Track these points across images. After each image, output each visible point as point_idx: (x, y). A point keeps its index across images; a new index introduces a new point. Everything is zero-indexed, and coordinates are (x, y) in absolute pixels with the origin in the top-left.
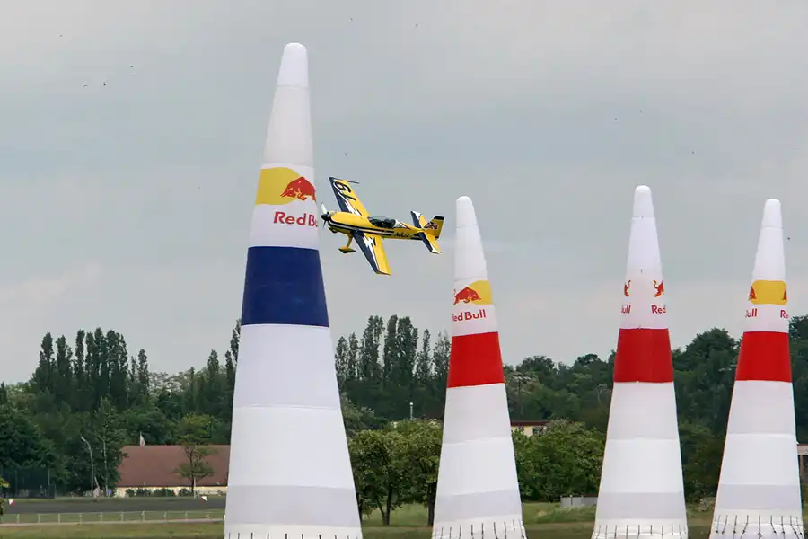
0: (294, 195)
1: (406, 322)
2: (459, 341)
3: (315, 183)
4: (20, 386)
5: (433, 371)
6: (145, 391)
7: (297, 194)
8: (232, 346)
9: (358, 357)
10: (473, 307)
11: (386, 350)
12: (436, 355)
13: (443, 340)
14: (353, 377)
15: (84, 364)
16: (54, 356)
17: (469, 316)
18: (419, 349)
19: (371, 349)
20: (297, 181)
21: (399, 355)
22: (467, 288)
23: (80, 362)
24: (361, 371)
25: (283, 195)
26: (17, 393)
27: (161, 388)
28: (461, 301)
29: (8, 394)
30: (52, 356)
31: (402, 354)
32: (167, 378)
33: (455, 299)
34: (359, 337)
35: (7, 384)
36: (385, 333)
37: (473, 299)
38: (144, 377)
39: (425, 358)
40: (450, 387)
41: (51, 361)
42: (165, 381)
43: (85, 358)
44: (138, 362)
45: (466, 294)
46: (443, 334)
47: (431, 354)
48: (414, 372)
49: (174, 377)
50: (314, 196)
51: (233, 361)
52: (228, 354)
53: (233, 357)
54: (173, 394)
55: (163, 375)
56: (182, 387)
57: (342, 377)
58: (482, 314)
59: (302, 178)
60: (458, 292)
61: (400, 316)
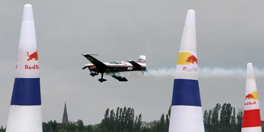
0: (190, 62)
1: (229, 105)
2: (246, 112)
3: (197, 57)
4: (96, 125)
5: (236, 122)
6: (139, 127)
7: (191, 61)
8: (169, 113)
9: (211, 117)
10: (252, 100)
11: (221, 115)
12: (238, 116)
13: (240, 111)
14: (209, 124)
15: (118, 118)
16: (109, 116)
17: (250, 103)
18: (232, 114)
19: (216, 114)
20: (191, 57)
21: (225, 116)
22: (250, 94)
23: (117, 117)
24: (212, 122)
25: (186, 62)
26: (95, 127)
27: (144, 126)
28: (248, 98)
29: (92, 128)
30: (108, 116)
31: (226, 116)
32: (146, 123)
33: (246, 97)
34: (212, 110)
35: (92, 125)
36: (221, 109)
37: (252, 98)
38: (140, 123)
39: (234, 117)
40: (243, 127)
41: (107, 117)
42: (146, 124)
43: (119, 116)
44: (138, 118)
45: (249, 96)
46: (240, 110)
47: (236, 116)
48: (230, 122)
49: (148, 123)
50: (197, 62)
51: (169, 118)
52: (167, 116)
53: (169, 116)
54: (148, 128)
55: (145, 122)
56: (151, 127)
57: (206, 124)
58: (255, 103)
59: (193, 56)
60: (247, 95)
61: (227, 103)
